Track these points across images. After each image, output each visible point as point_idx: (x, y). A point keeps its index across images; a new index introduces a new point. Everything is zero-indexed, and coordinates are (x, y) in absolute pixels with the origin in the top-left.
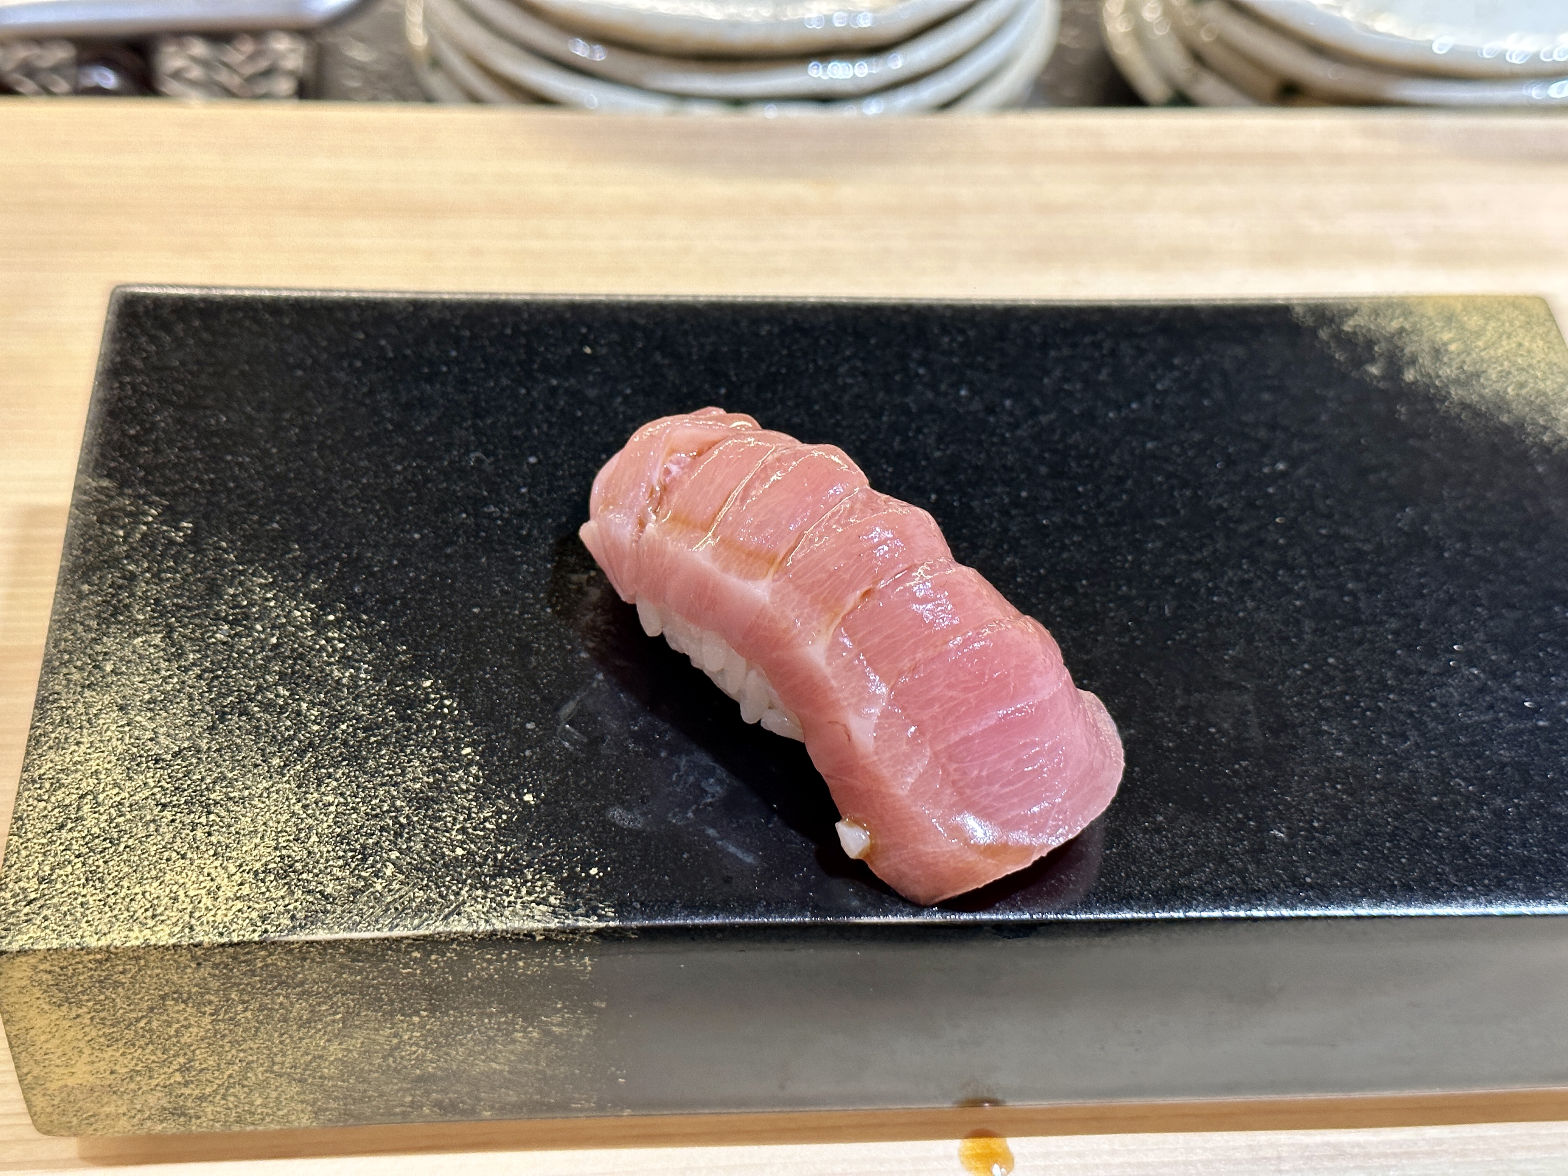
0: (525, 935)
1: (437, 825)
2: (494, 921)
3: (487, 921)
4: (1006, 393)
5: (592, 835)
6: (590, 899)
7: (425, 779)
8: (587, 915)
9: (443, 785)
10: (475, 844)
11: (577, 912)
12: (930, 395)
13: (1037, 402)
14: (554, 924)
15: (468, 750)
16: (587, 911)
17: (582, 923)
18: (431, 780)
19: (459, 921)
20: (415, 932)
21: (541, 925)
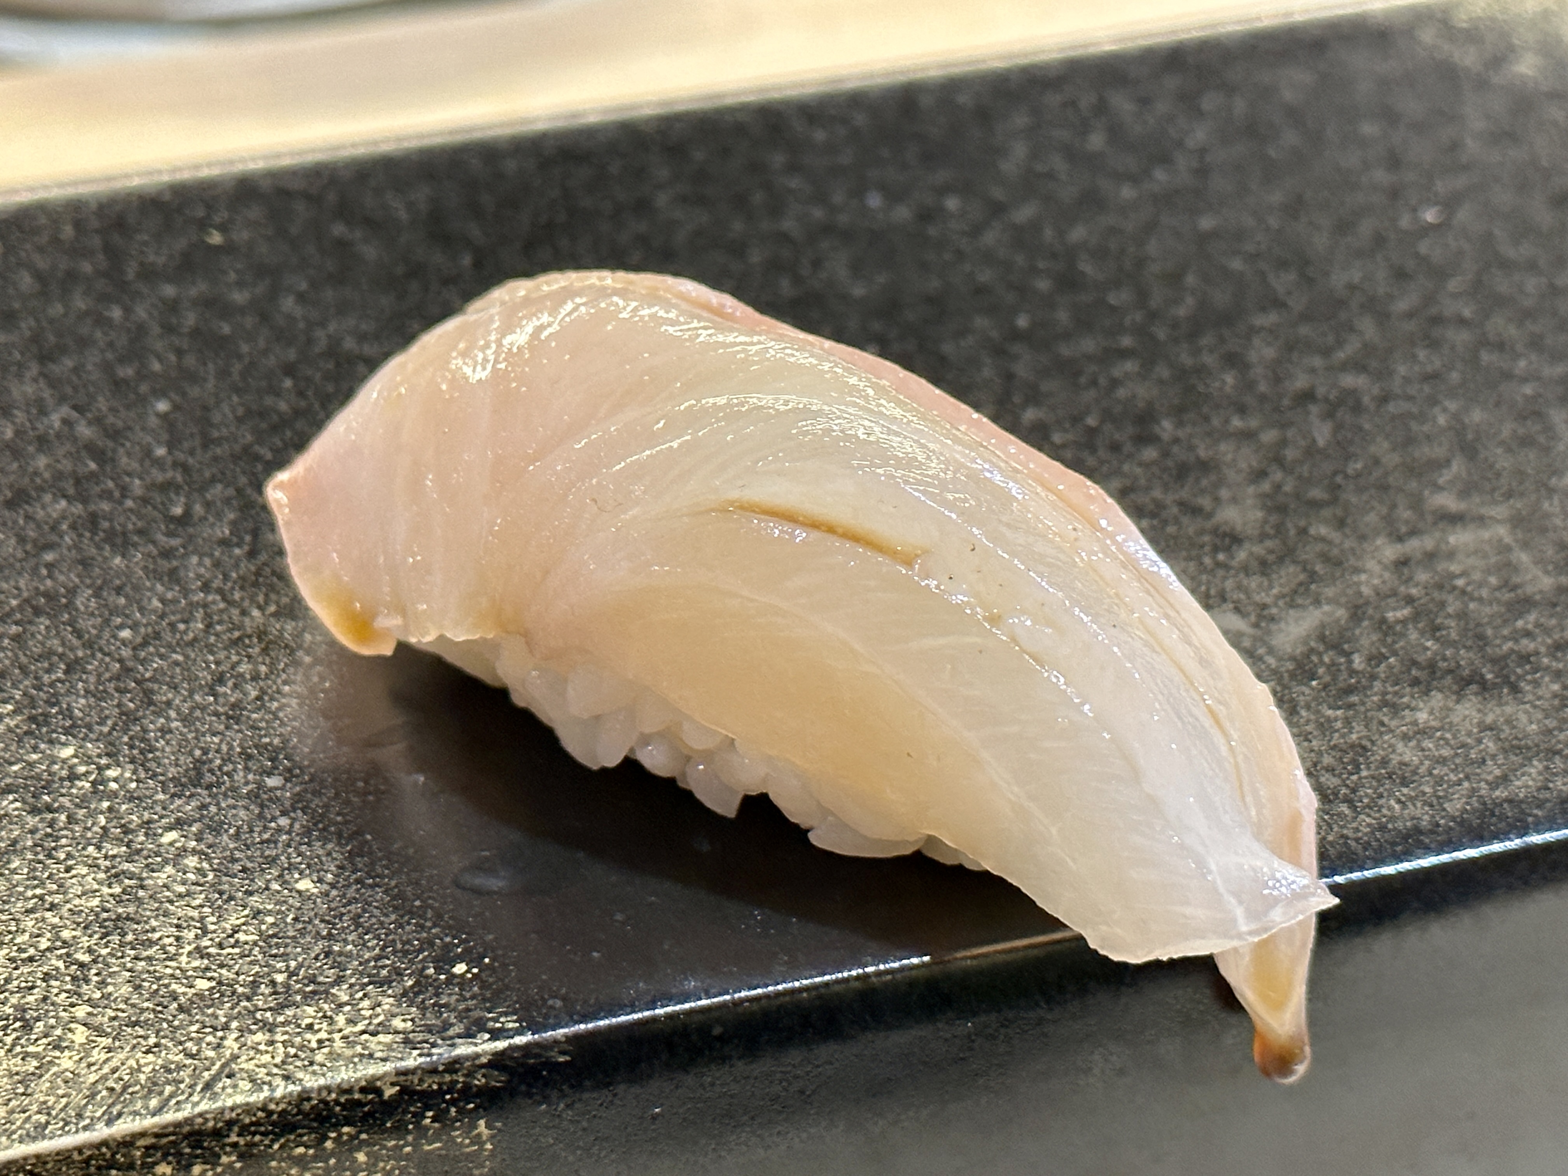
0: (363, 1090)
1: (150, 952)
2: (300, 1075)
3: (286, 1078)
4: (944, 190)
5: (439, 916)
6: (468, 1010)
7: (106, 890)
8: (468, 1035)
9: (141, 893)
10: (230, 968)
11: (451, 1032)
12: (818, 213)
13: (998, 193)
14: (413, 1060)
15: (172, 835)
16: (468, 1029)
17: (464, 1049)
18: (117, 890)
19: (235, 1086)
20: (157, 1119)
21: (389, 1067)
